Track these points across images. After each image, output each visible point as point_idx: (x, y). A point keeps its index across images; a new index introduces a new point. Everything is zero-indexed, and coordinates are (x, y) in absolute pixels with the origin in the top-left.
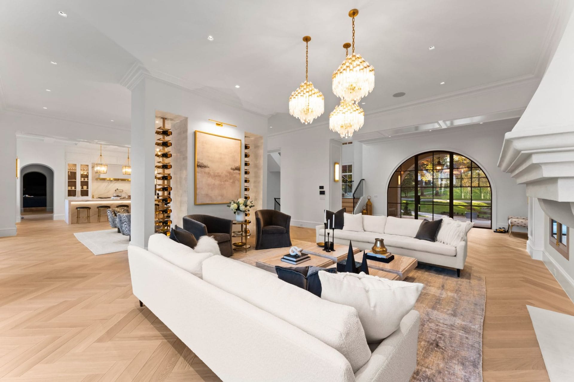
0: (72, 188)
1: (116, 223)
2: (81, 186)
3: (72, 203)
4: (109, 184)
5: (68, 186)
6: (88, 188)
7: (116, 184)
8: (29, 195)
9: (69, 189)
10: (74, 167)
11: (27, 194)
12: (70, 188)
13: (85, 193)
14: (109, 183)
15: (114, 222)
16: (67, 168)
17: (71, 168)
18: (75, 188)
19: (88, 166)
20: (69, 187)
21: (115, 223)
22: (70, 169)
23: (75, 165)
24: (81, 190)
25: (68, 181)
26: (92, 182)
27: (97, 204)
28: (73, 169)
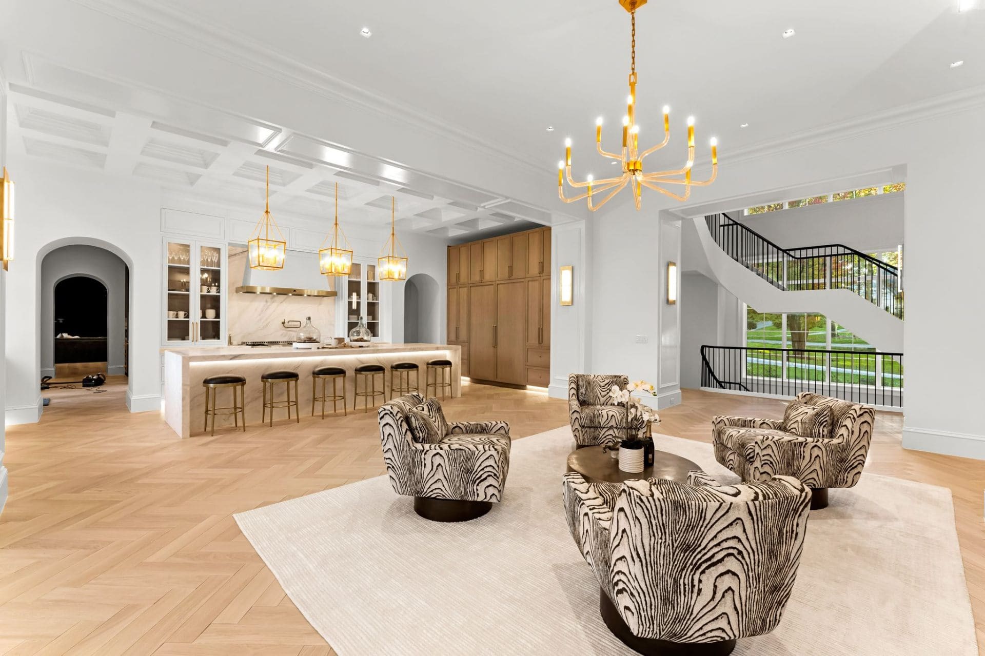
0: (177, 316)
1: (422, 476)
2: (201, 309)
3: (193, 364)
4: (269, 304)
5: (169, 310)
6: (218, 315)
7: (284, 304)
8: (69, 335)
9: (171, 319)
10: (183, 255)
11: (65, 332)
12: (172, 316)
13: (211, 330)
14: (267, 302)
15: (411, 472)
16: (167, 255)
17: (176, 258)
18: (187, 316)
19: (218, 250)
20: (171, 313)
21: (418, 476)
22: (172, 260)
23: (186, 248)
24: (201, 321)
25: (169, 294)
26: (230, 299)
27: (258, 367)
28: (180, 261)
